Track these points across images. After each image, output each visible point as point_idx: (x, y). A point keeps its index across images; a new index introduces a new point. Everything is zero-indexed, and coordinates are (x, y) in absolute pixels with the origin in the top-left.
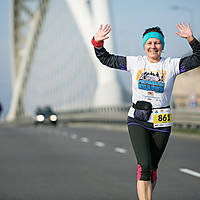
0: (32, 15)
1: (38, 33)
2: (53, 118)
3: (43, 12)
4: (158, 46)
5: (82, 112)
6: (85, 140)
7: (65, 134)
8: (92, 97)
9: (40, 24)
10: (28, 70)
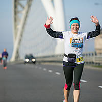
0: (23, 8)
1: (26, 17)
2: (34, 60)
3: (29, 6)
4: (78, 27)
5: (49, 57)
6: (50, 71)
7: (40, 68)
8: (54, 49)
9: (27, 12)
10: (21, 35)
